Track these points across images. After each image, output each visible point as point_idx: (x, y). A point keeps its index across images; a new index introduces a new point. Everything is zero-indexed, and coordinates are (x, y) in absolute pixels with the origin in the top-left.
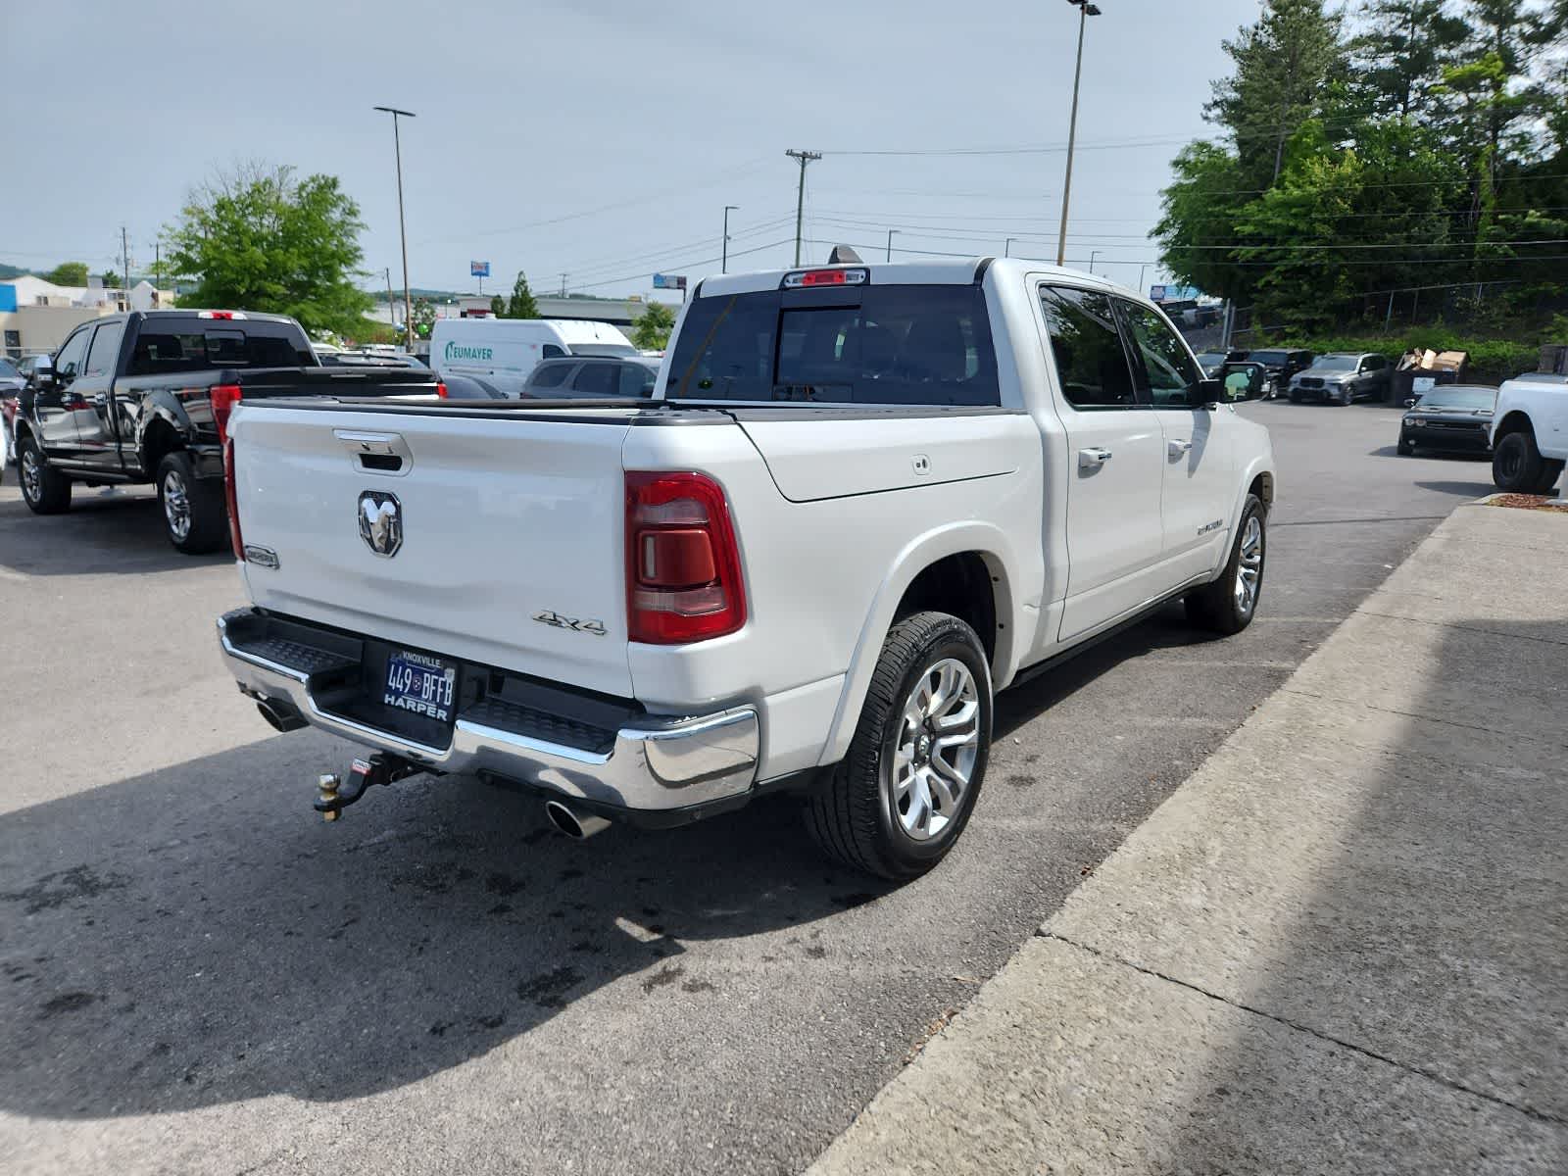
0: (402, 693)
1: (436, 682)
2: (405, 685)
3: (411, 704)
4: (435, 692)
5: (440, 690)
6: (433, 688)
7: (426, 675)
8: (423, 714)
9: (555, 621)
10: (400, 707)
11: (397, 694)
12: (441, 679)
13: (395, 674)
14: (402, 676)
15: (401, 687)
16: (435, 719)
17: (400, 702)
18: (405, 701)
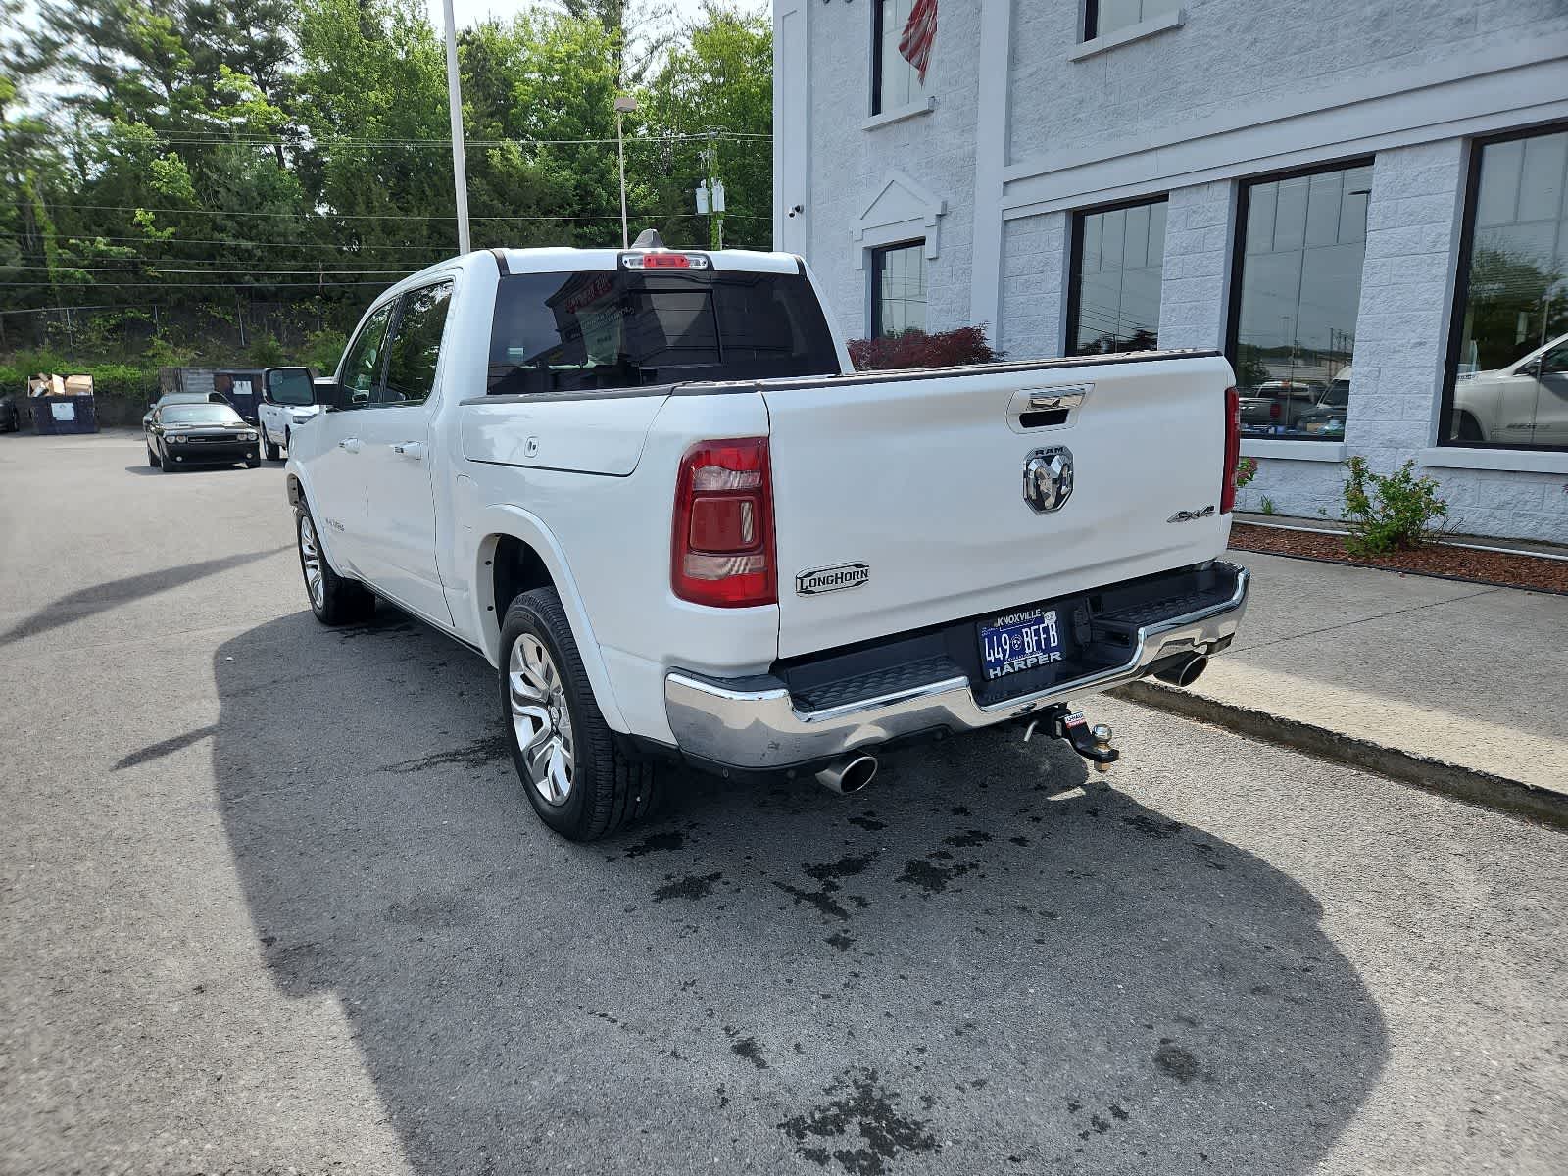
0: (1004, 660)
1: (1037, 632)
2: (1004, 651)
3: (1019, 663)
4: (1038, 642)
5: (1043, 636)
6: (1035, 638)
7: (1024, 631)
8: (1036, 666)
9: (1184, 516)
10: (1008, 674)
11: (1000, 663)
12: (1041, 626)
13: (991, 647)
14: (999, 644)
15: (1001, 656)
16: (1050, 663)
17: (1007, 669)
18: (1012, 665)
